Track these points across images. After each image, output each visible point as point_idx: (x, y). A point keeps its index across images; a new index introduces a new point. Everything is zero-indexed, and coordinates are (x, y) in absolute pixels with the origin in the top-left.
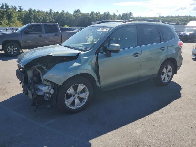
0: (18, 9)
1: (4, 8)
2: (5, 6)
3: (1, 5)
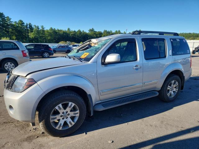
0: (40, 28)
3: (25, 24)
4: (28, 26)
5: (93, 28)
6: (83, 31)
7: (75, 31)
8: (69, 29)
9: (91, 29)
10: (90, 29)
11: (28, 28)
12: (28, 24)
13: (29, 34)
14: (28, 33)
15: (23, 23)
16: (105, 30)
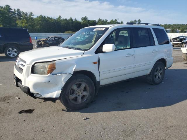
0: (28, 14)
1: (16, 14)
2: (17, 11)
3: (13, 10)
4: (16, 12)
5: (86, 17)
6: (75, 19)
7: (66, 20)
8: (60, 17)
9: (84, 17)
11: (16, 15)
12: (16, 10)
13: (17, 22)
14: (16, 20)
15: (11, 9)
16: (99, 19)
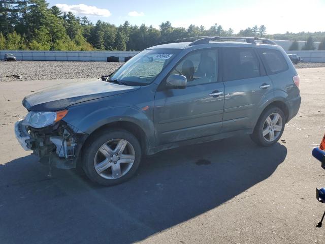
4: (67, 18)
5: (168, 22)
6: (151, 27)
7: (136, 27)
8: (126, 23)
9: (165, 22)
10: (163, 24)
